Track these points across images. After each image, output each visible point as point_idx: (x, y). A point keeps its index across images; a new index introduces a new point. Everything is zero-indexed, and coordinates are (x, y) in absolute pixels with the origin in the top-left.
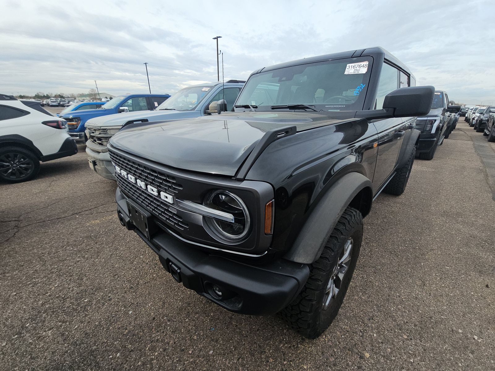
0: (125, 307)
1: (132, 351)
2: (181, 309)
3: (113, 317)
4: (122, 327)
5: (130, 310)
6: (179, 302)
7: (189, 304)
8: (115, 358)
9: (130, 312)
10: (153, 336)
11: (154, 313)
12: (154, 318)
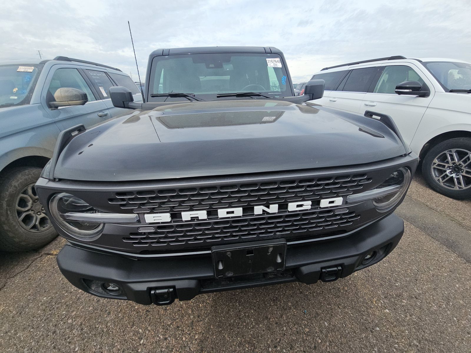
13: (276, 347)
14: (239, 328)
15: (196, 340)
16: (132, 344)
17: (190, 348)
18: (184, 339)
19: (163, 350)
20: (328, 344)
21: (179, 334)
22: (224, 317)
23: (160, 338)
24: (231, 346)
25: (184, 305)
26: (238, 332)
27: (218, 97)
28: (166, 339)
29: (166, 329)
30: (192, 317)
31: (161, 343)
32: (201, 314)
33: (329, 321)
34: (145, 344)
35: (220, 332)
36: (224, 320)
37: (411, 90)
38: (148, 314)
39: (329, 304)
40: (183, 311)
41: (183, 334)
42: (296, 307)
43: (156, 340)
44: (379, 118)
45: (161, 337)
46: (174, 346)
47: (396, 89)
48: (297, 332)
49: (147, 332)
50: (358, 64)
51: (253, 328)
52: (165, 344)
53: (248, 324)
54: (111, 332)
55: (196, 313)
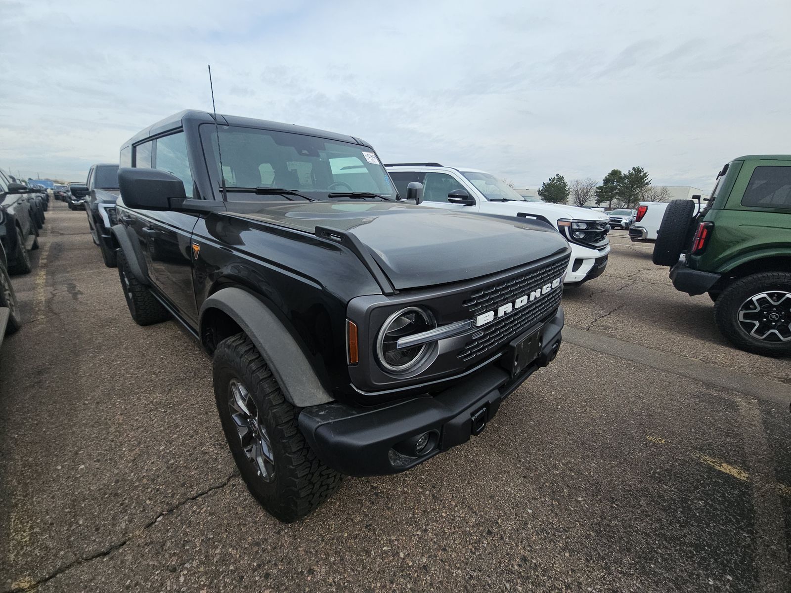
0: (526, 524)
1: (568, 486)
2: (501, 452)
3: (548, 533)
4: (552, 511)
5: (528, 513)
6: (493, 456)
7: (491, 446)
8: (584, 500)
9: (530, 511)
10: (543, 471)
11: (518, 479)
12: (525, 477)
13: (520, 461)
14: (480, 469)
15: (456, 506)
16: (393, 567)
17: (459, 517)
18: (444, 515)
19: (435, 540)
20: (546, 435)
21: (435, 515)
22: (458, 470)
23: (418, 535)
24: (491, 486)
25: (406, 489)
26: (484, 472)
27: (330, 197)
28: (425, 530)
29: (414, 522)
30: (427, 492)
31: (426, 538)
32: (434, 484)
33: (531, 419)
34: (409, 554)
35: (469, 483)
36: (461, 472)
37: (461, 199)
38: (372, 528)
39: (520, 409)
40: (411, 495)
41: (438, 512)
42: (501, 423)
43: (416, 540)
44: (535, 218)
45: (419, 532)
46: (442, 528)
47: (449, 197)
48: (522, 441)
49: (396, 543)
50: (392, 166)
51: (490, 460)
52: (430, 534)
53: (483, 461)
54: (346, 584)
55: (427, 486)
